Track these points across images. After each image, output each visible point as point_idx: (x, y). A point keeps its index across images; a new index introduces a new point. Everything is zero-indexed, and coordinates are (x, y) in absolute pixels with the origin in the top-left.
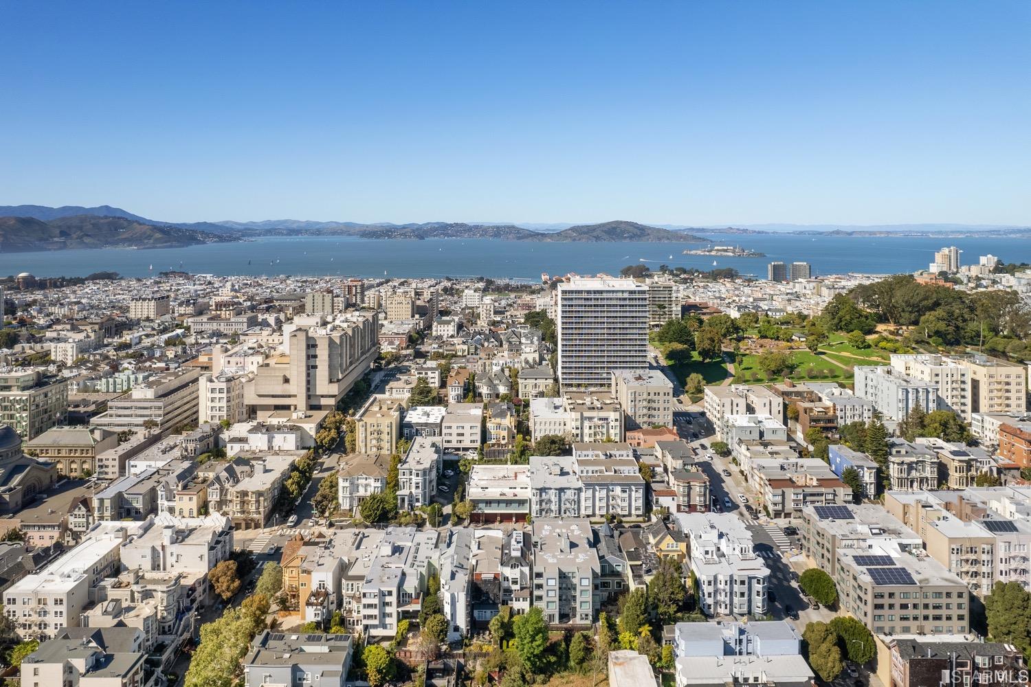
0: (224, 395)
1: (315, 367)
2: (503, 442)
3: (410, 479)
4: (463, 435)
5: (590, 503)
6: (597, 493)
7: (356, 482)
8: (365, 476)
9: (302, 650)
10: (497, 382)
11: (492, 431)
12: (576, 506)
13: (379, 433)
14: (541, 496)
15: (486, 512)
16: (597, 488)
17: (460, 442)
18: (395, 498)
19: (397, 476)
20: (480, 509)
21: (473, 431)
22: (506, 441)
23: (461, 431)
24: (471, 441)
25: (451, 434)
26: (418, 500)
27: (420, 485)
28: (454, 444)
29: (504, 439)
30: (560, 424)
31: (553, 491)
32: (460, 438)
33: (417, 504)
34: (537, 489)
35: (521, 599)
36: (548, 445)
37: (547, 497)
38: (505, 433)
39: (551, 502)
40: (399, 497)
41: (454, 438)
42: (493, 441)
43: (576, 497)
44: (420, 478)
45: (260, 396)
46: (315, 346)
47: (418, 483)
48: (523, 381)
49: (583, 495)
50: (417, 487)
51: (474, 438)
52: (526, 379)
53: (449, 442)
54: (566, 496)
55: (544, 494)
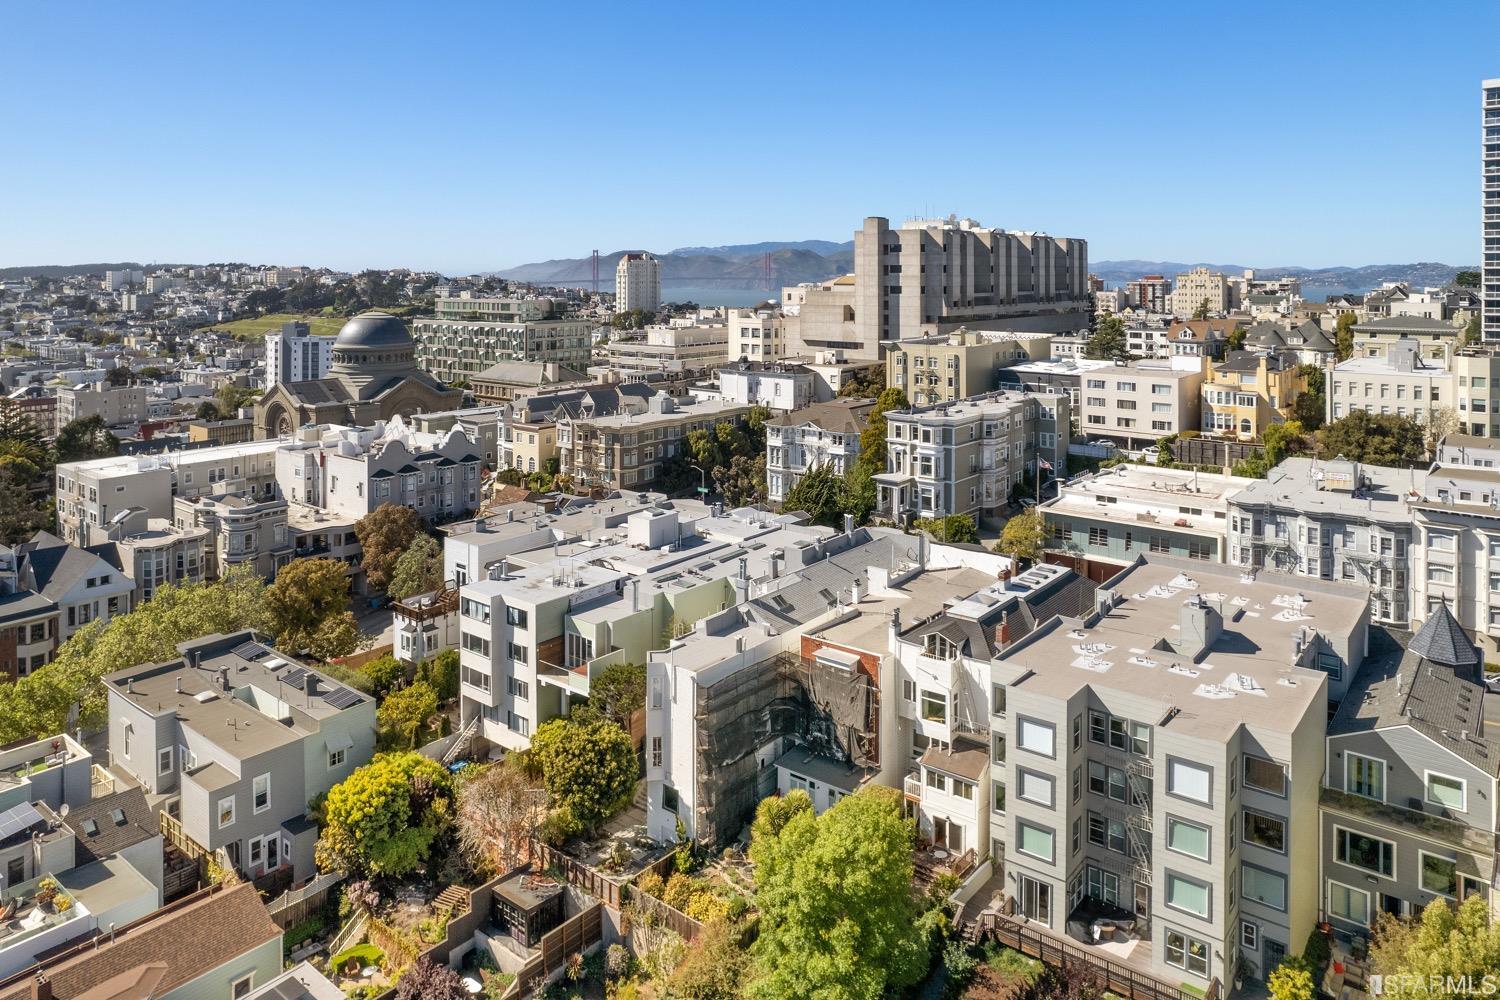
0: (759, 341)
1: (897, 290)
2: (1243, 436)
3: (914, 448)
4: (1133, 405)
5: (1448, 586)
6: (1481, 558)
7: (798, 440)
8: (815, 428)
9: (251, 700)
10: (1295, 342)
11: (1215, 405)
12: (1390, 588)
13: (933, 379)
14: (1258, 530)
15: (1088, 557)
16: (1481, 536)
17: (1127, 422)
18: (870, 485)
19: (883, 433)
20: (1073, 547)
21: (1161, 397)
22: (1253, 433)
23: (1127, 395)
24: (1155, 425)
25: (1101, 402)
26: (927, 502)
27: (933, 463)
28: (1111, 428)
29: (1246, 428)
30: (1417, 394)
31: (1302, 521)
32: (1126, 413)
33: (925, 514)
34: (1244, 507)
35: (949, 783)
36: (1358, 436)
37: (1281, 541)
38: (1250, 413)
39: (1297, 558)
40: (880, 487)
41: (1112, 413)
42: (1218, 432)
43: (1391, 554)
44: (930, 445)
45: (810, 343)
46: (898, 248)
47: (927, 459)
48: (1366, 338)
49: (1418, 554)
50: (926, 470)
51: (1160, 416)
52: (1373, 334)
53: (1097, 420)
54: (1353, 548)
55: (1269, 529)
